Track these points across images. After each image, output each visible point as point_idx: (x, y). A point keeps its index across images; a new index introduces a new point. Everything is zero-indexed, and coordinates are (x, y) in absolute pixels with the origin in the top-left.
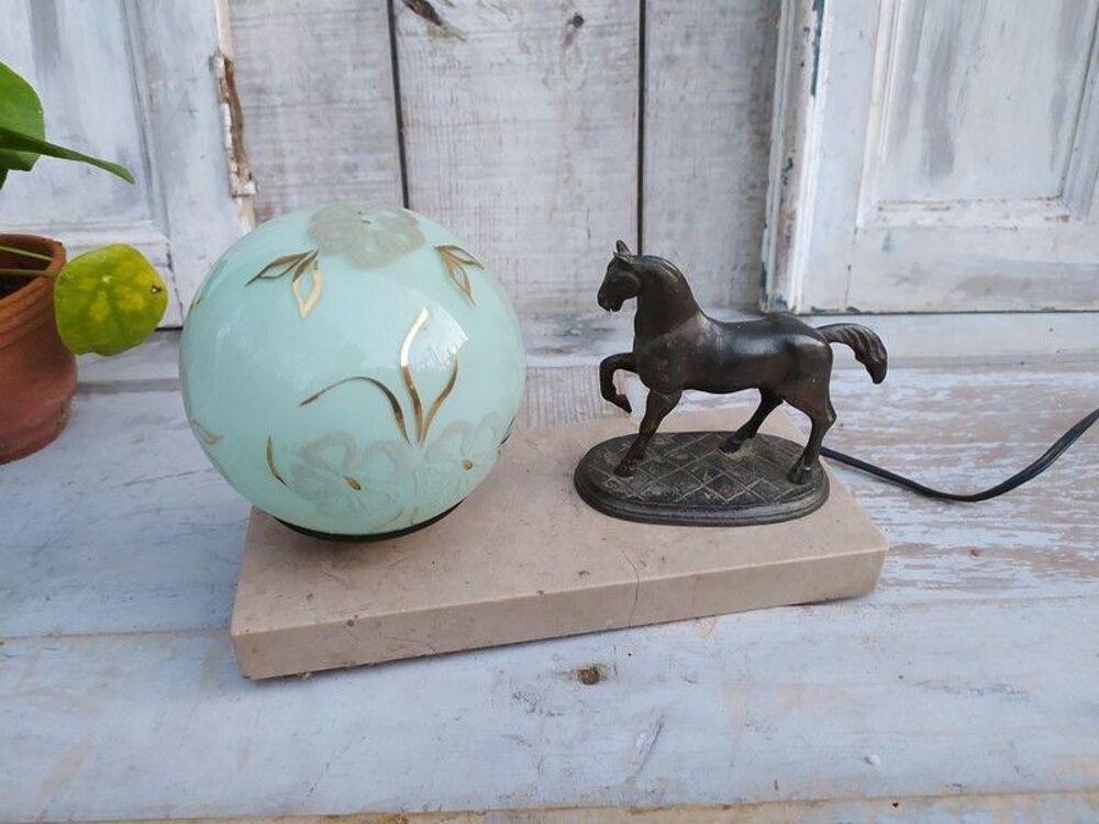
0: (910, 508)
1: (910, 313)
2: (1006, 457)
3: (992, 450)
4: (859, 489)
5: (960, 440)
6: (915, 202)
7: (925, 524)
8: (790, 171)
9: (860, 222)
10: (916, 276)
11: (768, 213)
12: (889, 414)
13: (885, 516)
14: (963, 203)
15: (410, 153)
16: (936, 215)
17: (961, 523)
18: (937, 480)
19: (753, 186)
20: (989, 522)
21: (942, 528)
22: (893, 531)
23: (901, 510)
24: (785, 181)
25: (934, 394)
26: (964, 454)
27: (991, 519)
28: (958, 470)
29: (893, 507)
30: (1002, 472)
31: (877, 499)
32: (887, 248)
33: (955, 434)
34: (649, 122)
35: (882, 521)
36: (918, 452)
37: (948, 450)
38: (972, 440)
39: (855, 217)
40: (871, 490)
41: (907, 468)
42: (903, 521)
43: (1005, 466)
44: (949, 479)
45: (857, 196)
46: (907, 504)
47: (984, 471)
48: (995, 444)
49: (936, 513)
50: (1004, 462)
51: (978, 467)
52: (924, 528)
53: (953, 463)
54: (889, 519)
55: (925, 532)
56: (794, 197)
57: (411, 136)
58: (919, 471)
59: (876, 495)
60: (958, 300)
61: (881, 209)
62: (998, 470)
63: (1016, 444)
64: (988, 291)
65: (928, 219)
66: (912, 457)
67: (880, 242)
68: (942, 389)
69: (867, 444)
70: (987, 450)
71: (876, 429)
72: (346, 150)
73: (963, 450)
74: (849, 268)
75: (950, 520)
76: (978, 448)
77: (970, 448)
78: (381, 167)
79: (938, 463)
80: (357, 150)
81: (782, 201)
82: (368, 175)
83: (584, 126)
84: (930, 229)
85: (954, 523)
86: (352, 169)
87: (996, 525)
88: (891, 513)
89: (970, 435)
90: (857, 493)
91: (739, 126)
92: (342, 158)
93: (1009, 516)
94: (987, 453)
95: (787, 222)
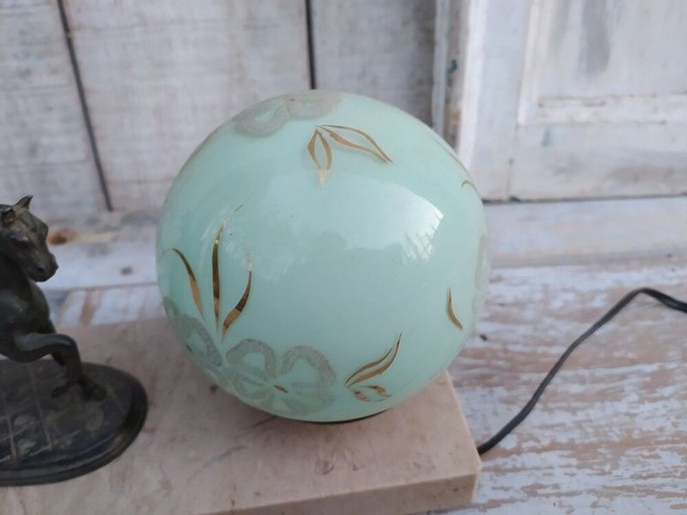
0: (579, 467)
1: (566, 200)
2: (666, 385)
3: (652, 375)
4: (526, 441)
5: (622, 362)
6: (572, 98)
7: (593, 491)
8: (455, 73)
9: (522, 118)
10: (571, 167)
11: (434, 112)
12: (552, 327)
13: (553, 481)
14: (617, 98)
15: (81, 57)
16: (592, 110)
17: (629, 489)
18: (603, 423)
19: (420, 82)
20: (659, 486)
21: (612, 496)
22: (561, 506)
23: (568, 470)
24: (450, 82)
25: (593, 299)
26: (625, 382)
27: (658, 481)
28: (622, 407)
29: (561, 466)
30: (665, 406)
31: (544, 455)
32: (547, 141)
33: (617, 354)
34: (317, 20)
35: (549, 491)
36: (582, 381)
37: (611, 378)
38: (633, 362)
39: (516, 115)
40: (537, 440)
41: (574, 405)
42: (574, 488)
43: (668, 398)
44: (615, 420)
45: (518, 94)
46: (574, 461)
47: (648, 407)
48: (654, 367)
49: (603, 473)
50: (667, 391)
51: (642, 401)
52: (593, 498)
53: (617, 395)
54: (556, 486)
55: (594, 505)
56: (459, 98)
57: (79, 39)
58: (583, 409)
59: (545, 449)
60: (608, 187)
61: (541, 105)
62: (659, 404)
63: (673, 366)
64: (636, 179)
65: (584, 114)
66: (576, 389)
67: (540, 137)
68: (599, 292)
69: (531, 371)
70: (647, 375)
71: (541, 349)
72: (16, 56)
73: (623, 377)
74: (511, 162)
75: (619, 484)
76: (638, 373)
77: (632, 373)
78: (54, 71)
79: (603, 396)
80: (27, 55)
81: (448, 101)
82: (42, 79)
83: (253, 25)
84: (586, 124)
85: (622, 488)
86: (26, 74)
87: (667, 489)
88: (560, 477)
89: (631, 355)
90: (526, 445)
91: (405, 24)
92: (13, 64)
93: (678, 474)
94: (648, 379)
95: (452, 122)
